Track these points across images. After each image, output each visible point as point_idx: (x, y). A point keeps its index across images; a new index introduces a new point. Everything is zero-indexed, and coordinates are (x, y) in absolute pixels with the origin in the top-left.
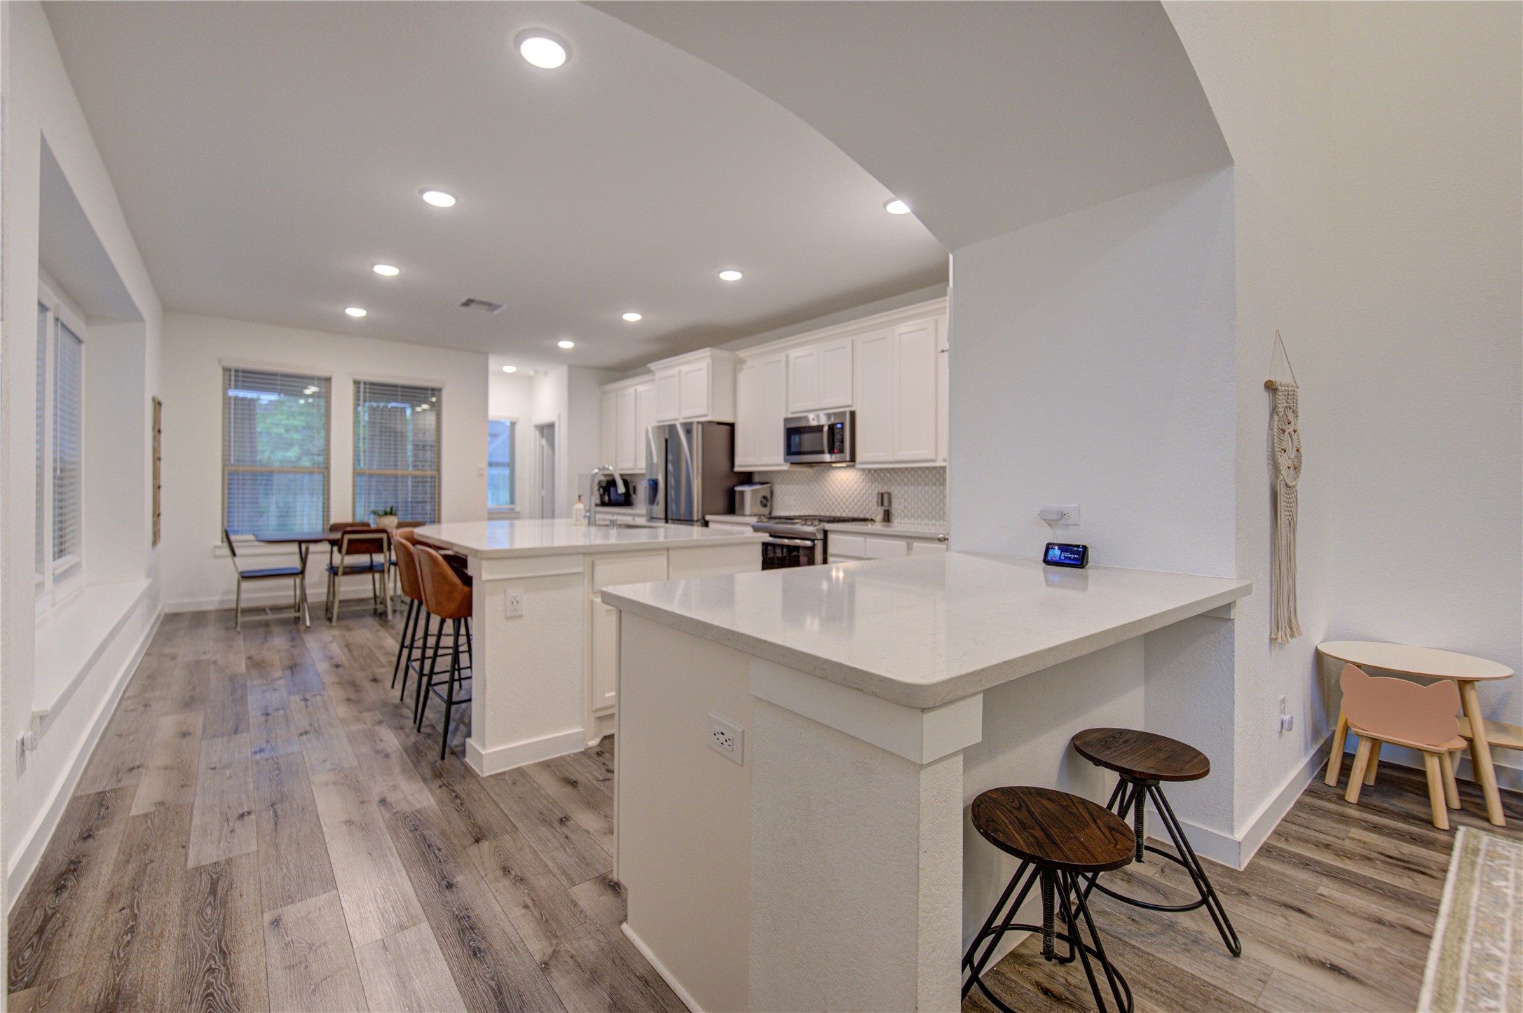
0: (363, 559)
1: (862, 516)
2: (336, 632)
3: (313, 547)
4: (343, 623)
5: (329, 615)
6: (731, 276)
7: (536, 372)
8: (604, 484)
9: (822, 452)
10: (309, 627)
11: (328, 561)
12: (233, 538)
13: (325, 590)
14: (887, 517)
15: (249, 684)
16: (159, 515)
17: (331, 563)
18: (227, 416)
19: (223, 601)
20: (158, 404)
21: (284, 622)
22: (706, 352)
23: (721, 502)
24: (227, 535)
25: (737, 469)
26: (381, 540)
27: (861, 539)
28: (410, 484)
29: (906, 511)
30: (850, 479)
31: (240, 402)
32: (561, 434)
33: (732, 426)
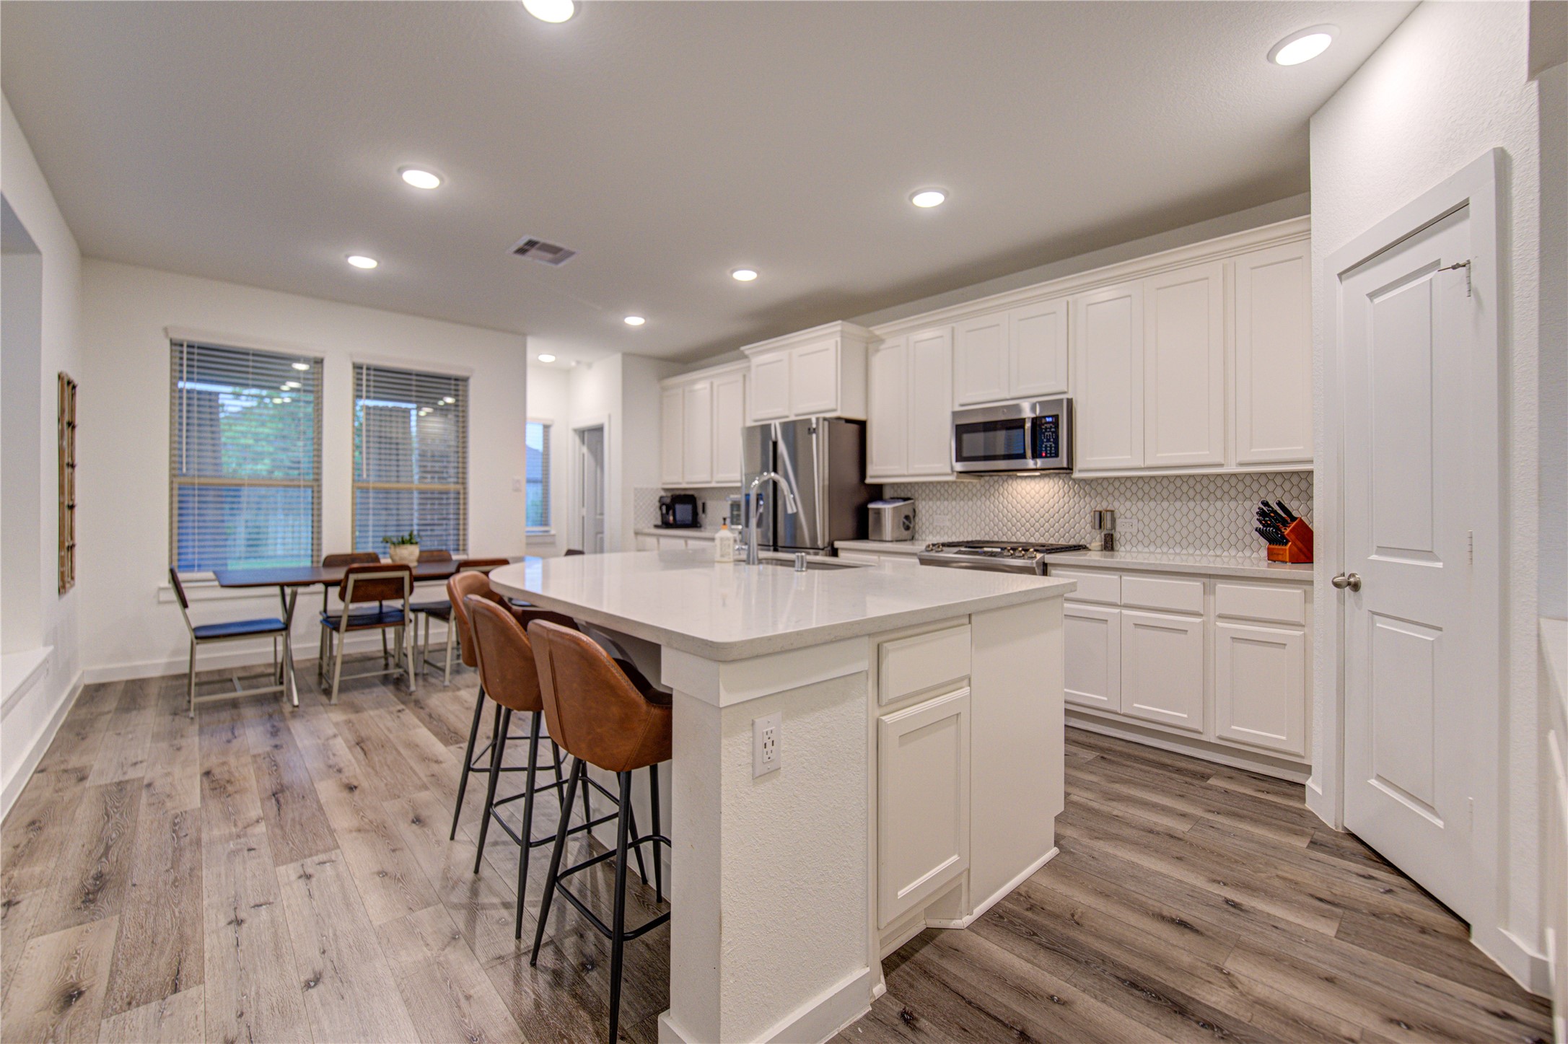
0: (370, 607)
1: (1072, 542)
2: (338, 716)
3: (301, 590)
4: (344, 697)
5: (324, 685)
6: (929, 200)
7: (578, 362)
8: (668, 501)
9: (1023, 456)
10: (297, 706)
11: (322, 608)
12: (181, 576)
13: (318, 644)
14: (1109, 544)
15: (205, 837)
16: (71, 548)
17: (325, 611)
18: (176, 415)
19: (169, 665)
20: (68, 386)
21: (259, 700)
22: (836, 327)
23: (849, 523)
24: (172, 572)
25: (868, 481)
26: (402, 579)
27: (1114, 577)
28: (416, 501)
29: (1140, 536)
30: (1042, 492)
31: (195, 396)
32: (613, 440)
33: (862, 426)
